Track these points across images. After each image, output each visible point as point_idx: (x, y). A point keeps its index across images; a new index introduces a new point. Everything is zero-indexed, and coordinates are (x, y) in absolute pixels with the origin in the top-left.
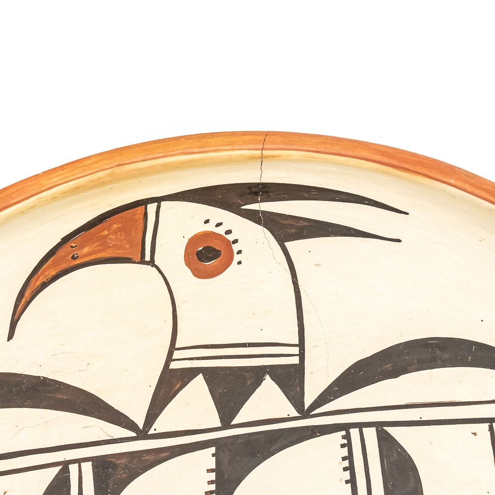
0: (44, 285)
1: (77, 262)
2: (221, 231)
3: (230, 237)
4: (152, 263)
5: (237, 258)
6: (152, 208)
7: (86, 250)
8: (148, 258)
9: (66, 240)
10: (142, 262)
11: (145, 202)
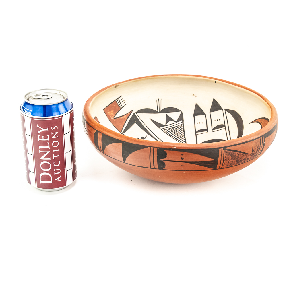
0: (257, 122)
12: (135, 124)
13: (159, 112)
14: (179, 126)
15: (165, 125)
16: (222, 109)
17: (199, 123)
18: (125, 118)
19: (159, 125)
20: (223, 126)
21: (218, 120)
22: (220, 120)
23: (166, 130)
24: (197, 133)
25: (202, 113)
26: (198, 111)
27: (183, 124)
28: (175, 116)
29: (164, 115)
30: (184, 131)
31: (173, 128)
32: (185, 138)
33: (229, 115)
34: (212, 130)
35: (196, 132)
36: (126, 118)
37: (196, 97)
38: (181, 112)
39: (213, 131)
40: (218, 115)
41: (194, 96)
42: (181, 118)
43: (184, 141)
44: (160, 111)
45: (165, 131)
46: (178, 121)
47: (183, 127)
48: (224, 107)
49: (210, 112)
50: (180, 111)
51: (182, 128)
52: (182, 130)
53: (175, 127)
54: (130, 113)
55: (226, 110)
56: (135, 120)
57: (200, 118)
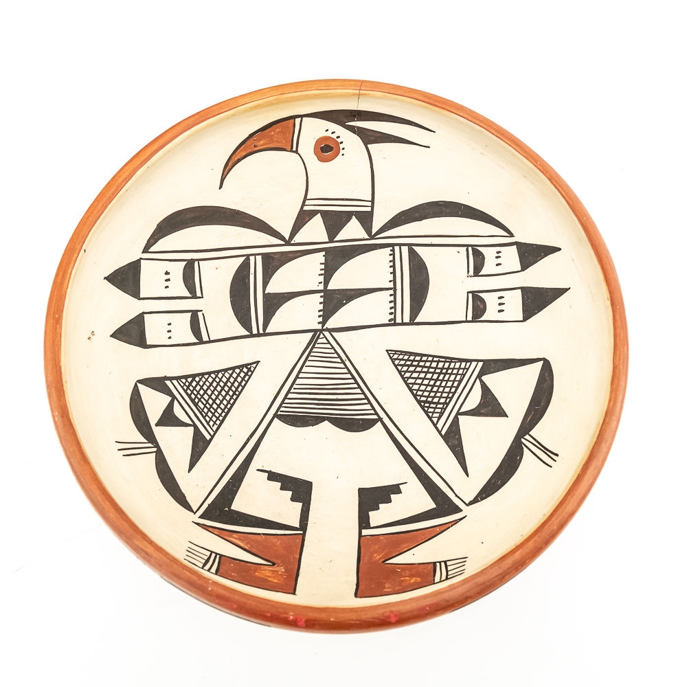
0: (239, 160)
1: (257, 149)
2: (334, 136)
3: (339, 140)
4: (296, 152)
5: (342, 152)
6: (298, 121)
7: (261, 142)
8: (294, 149)
9: (251, 136)
10: (291, 151)
11: (294, 117)
12: (233, 507)
13: (155, 449)
14: (185, 388)
15: (192, 429)
16: (138, 262)
17: (170, 334)
18: (239, 539)
19: (200, 446)
20: (190, 265)
21: (167, 277)
22: (167, 273)
23: (211, 423)
24: (205, 338)
25: (139, 321)
26: (133, 333)
27: (178, 378)
28: (155, 403)
29: (161, 433)
30: (203, 374)
31: (196, 405)
32: (226, 370)
33: (164, 244)
34: (194, 296)
35: (201, 342)
36: (235, 535)
37: (95, 333)
38: (138, 384)
39: (199, 294)
40: (151, 278)
41: (92, 337)
42: (158, 384)
43: (237, 371)
44: (150, 445)
45: (216, 427)
46: (169, 393)
47: (186, 377)
48: (136, 254)
49: (140, 299)
50: (136, 385)
51: (189, 380)
52: (197, 379)
53: (193, 401)
54: (210, 529)
55: (146, 250)
56: (222, 511)
57: (154, 330)
